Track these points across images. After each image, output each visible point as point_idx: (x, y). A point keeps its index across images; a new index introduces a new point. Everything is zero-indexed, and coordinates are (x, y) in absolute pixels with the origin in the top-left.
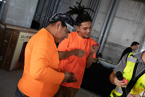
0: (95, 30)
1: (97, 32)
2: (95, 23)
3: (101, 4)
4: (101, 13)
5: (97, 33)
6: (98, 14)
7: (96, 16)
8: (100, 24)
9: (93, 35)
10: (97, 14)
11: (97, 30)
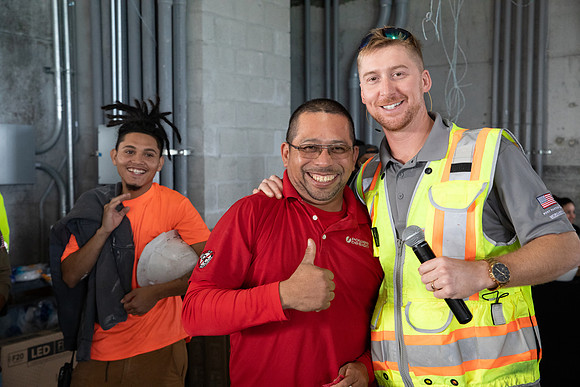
0: (559, 140)
1: (571, 146)
2: (550, 110)
3: (552, 22)
4: (564, 57)
5: (576, 147)
6: (552, 65)
7: (545, 77)
8: (574, 105)
9: (562, 162)
10: (546, 68)
11: (568, 135)
